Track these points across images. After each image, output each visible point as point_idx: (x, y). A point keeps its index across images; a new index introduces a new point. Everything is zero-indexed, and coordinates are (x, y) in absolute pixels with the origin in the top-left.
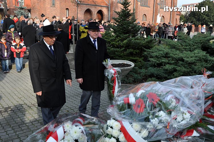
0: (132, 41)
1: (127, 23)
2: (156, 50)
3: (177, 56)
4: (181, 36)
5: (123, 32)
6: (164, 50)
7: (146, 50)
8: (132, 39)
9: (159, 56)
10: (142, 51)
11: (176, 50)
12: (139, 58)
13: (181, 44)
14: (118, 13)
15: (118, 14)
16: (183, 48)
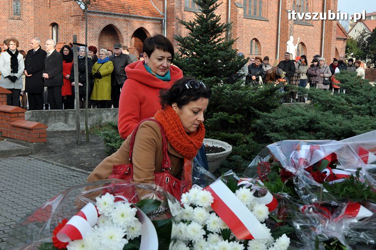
0: (226, 91)
1: (210, 48)
2: (285, 114)
3: (338, 125)
4: (347, 81)
5: (203, 72)
6: (306, 113)
7: (259, 115)
8: (226, 87)
9: (293, 128)
10: (251, 116)
11: (333, 113)
12: (242, 135)
13: (347, 100)
14: (190, 26)
15: (188, 28)
16: (353, 109)
